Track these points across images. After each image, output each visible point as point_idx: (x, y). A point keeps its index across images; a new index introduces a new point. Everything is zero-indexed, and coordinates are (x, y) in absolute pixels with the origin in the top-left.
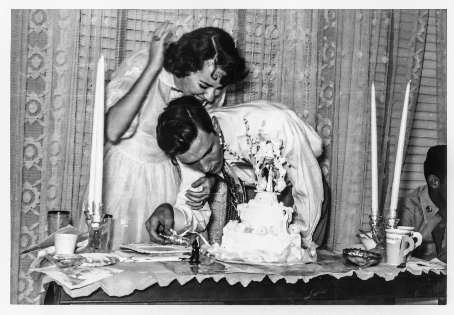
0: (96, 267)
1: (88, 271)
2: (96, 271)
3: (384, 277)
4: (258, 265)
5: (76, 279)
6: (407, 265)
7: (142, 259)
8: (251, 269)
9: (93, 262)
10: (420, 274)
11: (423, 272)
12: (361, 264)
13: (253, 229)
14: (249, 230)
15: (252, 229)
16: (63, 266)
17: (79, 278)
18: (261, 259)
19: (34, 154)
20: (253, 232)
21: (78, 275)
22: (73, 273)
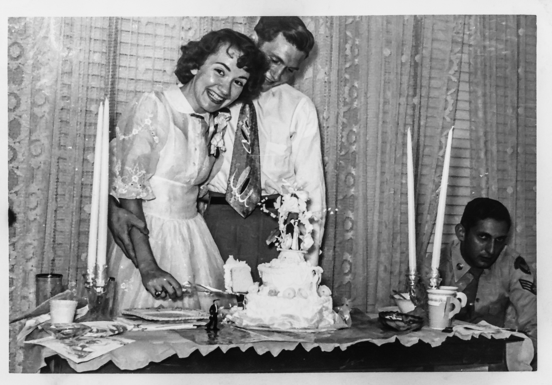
0: (102, 337)
1: (94, 342)
2: (104, 341)
3: (430, 343)
4: (287, 332)
5: (82, 351)
6: (454, 329)
7: (152, 328)
8: (280, 336)
9: (98, 331)
10: (469, 338)
11: (473, 337)
12: (401, 329)
13: (279, 292)
14: (274, 293)
15: (277, 291)
16: (64, 336)
17: (85, 349)
18: (289, 324)
20: (279, 295)
21: (83, 347)
22: (77, 345)
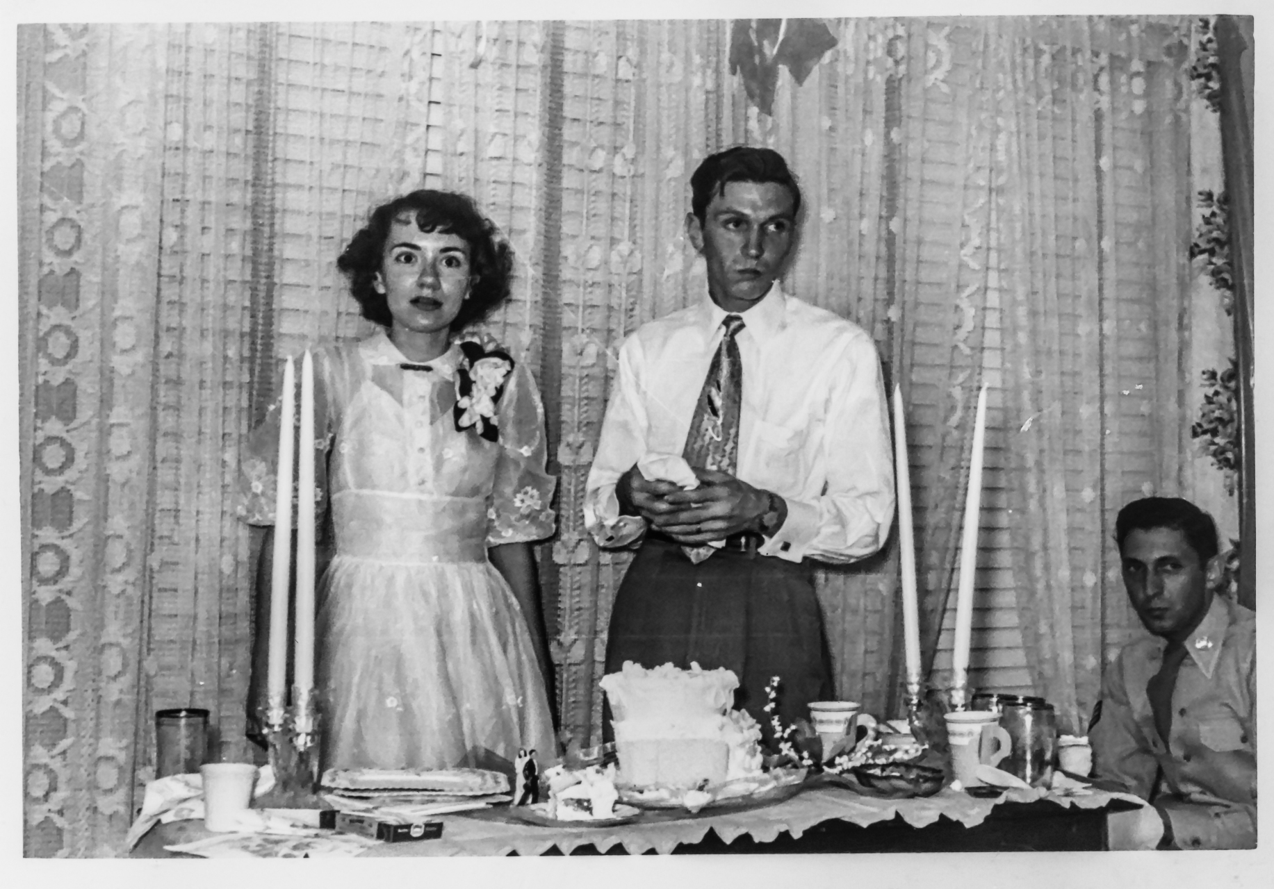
3: (961, 820)
19: (58, 568)
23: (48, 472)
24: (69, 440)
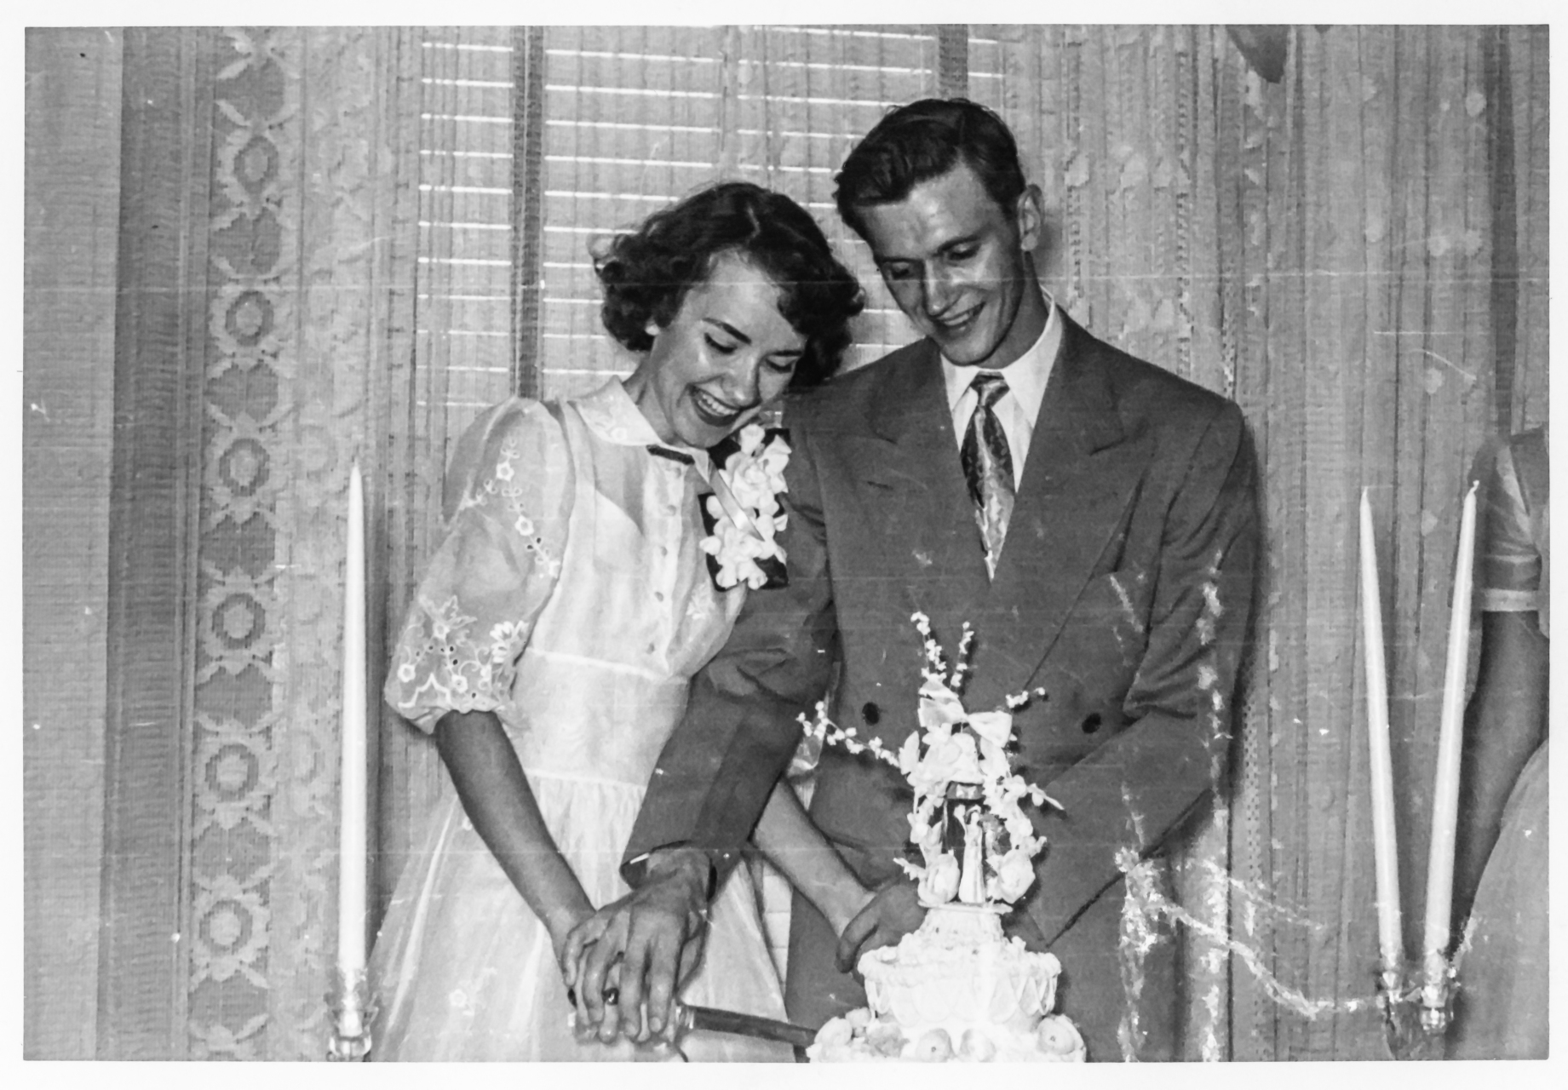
13: (906, 1041)
14: (888, 1046)
15: (901, 1040)
19: (245, 778)
20: (907, 1050)
23: (233, 644)
24: (257, 598)
